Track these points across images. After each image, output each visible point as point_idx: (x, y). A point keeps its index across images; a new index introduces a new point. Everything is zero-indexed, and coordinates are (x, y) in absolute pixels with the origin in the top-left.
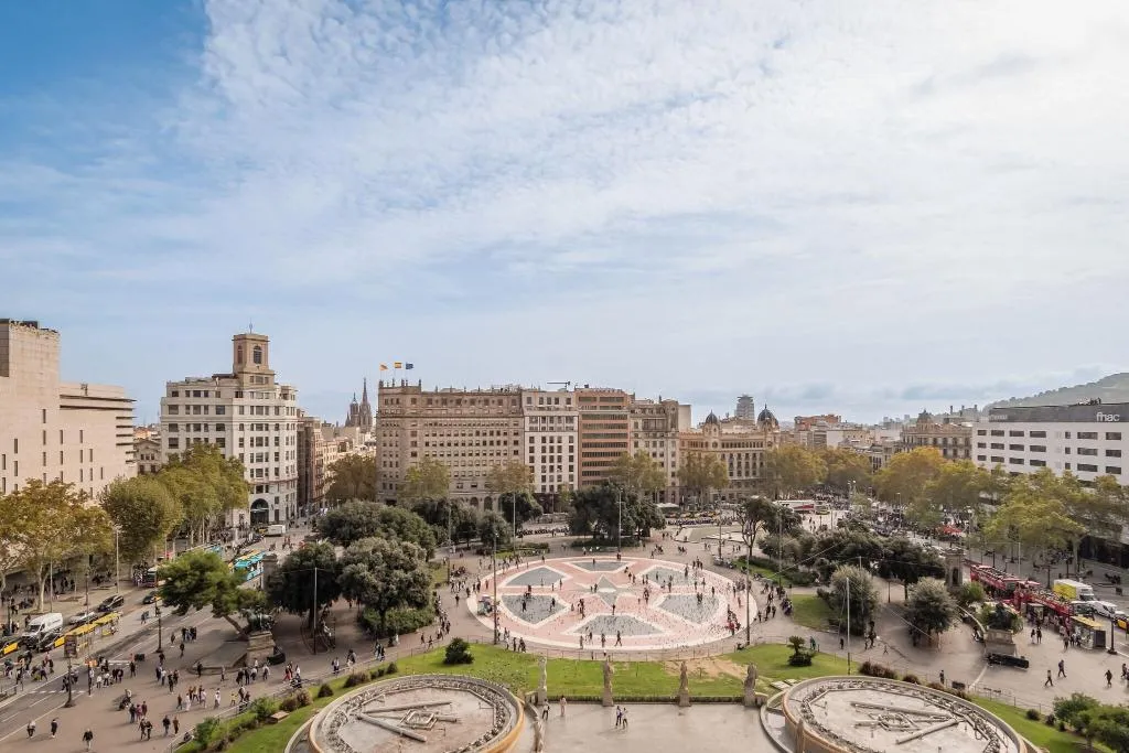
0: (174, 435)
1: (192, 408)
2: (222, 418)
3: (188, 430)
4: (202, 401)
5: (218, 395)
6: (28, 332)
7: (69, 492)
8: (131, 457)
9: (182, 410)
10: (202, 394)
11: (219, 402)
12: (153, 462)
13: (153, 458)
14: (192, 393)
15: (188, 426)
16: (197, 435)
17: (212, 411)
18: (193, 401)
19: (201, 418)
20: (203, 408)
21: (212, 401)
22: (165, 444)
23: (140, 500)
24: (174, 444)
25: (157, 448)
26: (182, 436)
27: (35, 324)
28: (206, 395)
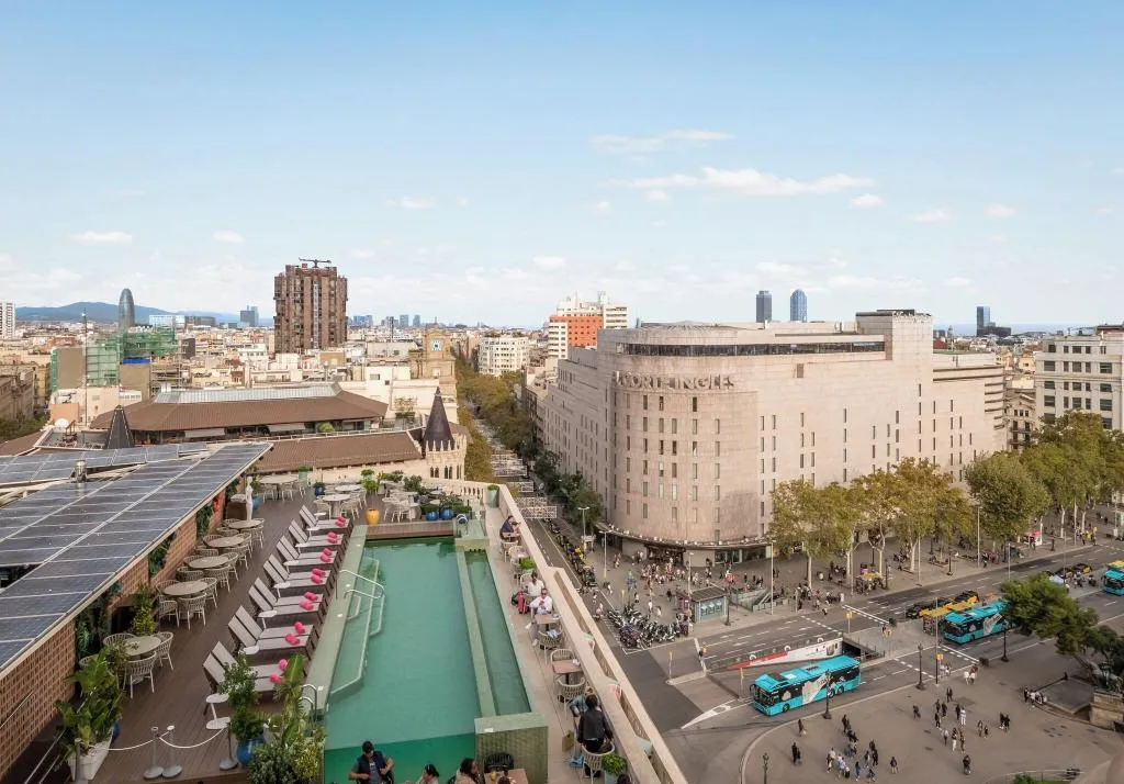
0: (1050, 392)
1: (1071, 365)
2: (1108, 378)
3: (1066, 388)
4: (1083, 357)
5: (1103, 350)
6: (906, 319)
7: (935, 472)
8: (1000, 422)
9: (1059, 367)
10: (1084, 350)
11: (1104, 359)
12: (1028, 419)
13: (1027, 415)
14: (1071, 350)
15: (1066, 384)
16: (1077, 394)
17: (1096, 370)
18: (1072, 357)
19: (1082, 376)
20: (1084, 366)
21: (1096, 358)
22: (1040, 400)
23: (1001, 480)
24: (1050, 401)
25: (1030, 404)
26: (1059, 394)
27: (912, 312)
28: (1088, 350)
